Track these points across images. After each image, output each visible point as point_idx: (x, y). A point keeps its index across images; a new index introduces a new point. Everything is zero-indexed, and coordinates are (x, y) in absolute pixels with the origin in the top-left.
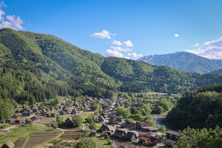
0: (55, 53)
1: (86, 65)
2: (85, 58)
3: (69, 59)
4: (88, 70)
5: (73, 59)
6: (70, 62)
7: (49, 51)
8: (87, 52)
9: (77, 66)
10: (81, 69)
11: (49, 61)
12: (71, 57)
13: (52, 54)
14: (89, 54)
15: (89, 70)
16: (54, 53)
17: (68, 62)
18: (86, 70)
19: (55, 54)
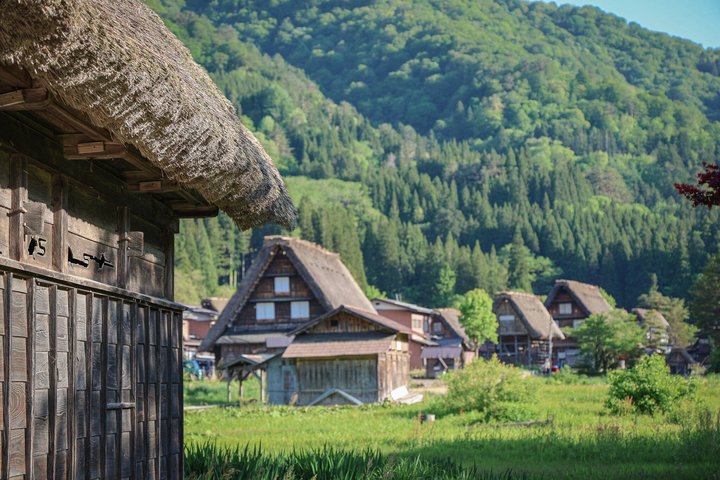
0: (297, 25)
1: (580, 78)
2: (569, 53)
3: (411, 50)
4: (596, 120)
5: (450, 47)
6: (419, 73)
7: (243, 11)
8: (581, 21)
9: (485, 91)
10: (523, 116)
11: (223, 49)
12: (434, 32)
13: (274, 33)
14: (605, 34)
15: (612, 123)
16: (287, 24)
17: (405, 71)
18: (580, 120)
19: (298, 31)
